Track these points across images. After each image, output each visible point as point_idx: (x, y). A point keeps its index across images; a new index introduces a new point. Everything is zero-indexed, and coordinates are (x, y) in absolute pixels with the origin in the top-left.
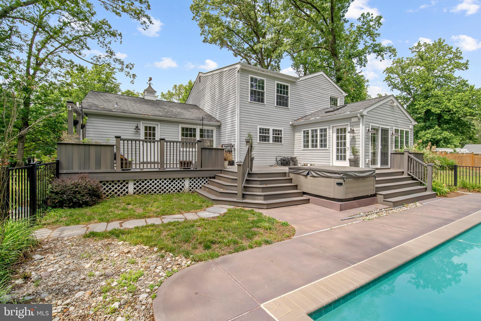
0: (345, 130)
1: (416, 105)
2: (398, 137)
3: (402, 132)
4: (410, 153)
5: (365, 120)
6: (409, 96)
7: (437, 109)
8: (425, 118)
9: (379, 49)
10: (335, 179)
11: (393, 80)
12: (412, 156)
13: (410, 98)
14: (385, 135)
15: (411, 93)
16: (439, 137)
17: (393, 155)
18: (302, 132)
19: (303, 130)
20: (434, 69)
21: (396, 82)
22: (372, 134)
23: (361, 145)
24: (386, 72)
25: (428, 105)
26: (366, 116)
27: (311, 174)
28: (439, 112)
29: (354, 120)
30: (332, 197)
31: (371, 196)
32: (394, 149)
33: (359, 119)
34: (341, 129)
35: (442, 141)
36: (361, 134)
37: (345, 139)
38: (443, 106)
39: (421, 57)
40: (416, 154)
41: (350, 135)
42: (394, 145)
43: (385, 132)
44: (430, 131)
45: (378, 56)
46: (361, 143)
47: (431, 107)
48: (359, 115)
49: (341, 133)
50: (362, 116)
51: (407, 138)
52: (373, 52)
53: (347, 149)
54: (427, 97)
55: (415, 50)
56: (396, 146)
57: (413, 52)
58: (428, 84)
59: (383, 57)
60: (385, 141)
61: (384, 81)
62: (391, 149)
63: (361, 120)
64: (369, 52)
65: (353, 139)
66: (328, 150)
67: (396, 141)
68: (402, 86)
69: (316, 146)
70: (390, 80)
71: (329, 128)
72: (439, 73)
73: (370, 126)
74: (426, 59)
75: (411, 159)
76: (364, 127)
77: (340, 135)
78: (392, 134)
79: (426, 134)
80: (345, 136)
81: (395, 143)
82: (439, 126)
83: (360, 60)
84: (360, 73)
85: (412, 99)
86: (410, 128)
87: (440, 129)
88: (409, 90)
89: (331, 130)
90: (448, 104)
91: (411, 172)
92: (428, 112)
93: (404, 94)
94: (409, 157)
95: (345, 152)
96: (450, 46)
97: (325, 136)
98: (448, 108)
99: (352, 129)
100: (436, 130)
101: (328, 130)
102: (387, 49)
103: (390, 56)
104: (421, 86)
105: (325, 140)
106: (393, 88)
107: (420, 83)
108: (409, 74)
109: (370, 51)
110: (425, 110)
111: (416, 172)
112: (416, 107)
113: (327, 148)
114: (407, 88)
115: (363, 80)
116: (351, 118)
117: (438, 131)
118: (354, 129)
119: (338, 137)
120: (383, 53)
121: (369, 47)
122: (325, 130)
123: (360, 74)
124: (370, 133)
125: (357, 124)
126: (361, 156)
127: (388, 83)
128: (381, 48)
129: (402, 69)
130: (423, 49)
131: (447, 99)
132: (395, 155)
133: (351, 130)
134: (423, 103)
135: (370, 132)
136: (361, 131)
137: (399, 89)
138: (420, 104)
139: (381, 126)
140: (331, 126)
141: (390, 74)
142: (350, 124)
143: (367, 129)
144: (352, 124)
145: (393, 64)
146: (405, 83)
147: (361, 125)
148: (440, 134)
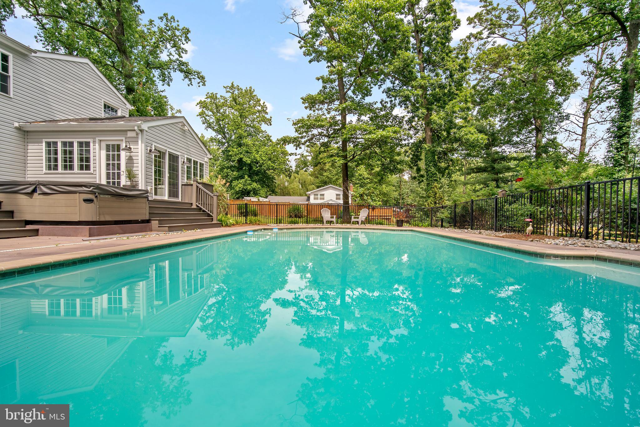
0: (118, 148)
1: (229, 151)
2: (190, 168)
3: (196, 163)
4: (198, 183)
5: (145, 136)
6: (224, 141)
7: (248, 159)
8: (239, 167)
9: (186, 70)
10: (81, 194)
11: (207, 118)
12: (200, 186)
13: (224, 143)
14: (173, 162)
15: (226, 137)
16: (249, 187)
17: (184, 186)
18: (44, 144)
19: (44, 140)
20: (246, 118)
21: (211, 121)
22: (155, 156)
23: (140, 169)
24: (199, 105)
25: (241, 153)
26: (146, 131)
27: (41, 189)
28: (249, 162)
29: (130, 134)
30: (77, 219)
31: (143, 222)
32: (186, 181)
33: (137, 134)
34: (114, 146)
35: (252, 192)
36: (140, 154)
37: (119, 159)
38: (253, 157)
39: (235, 100)
40: (204, 185)
41: (126, 154)
42: (186, 175)
43: (174, 158)
44: (241, 181)
45: (185, 78)
46: (140, 165)
47: (243, 156)
48: (136, 128)
49: (113, 151)
50: (142, 131)
51: (201, 170)
52: (179, 70)
53: (122, 173)
54: (240, 145)
55: (229, 90)
56: (189, 178)
57: (227, 92)
58: (240, 131)
59: (191, 83)
60: (173, 169)
61: (198, 116)
62: (182, 179)
63: (140, 136)
64: (173, 68)
65: (130, 160)
66: (92, 174)
67: (189, 172)
68: (217, 127)
69: (71, 168)
70: (204, 117)
71: (94, 142)
72: (250, 123)
73: (153, 146)
74: (239, 104)
75: (199, 189)
76: (143, 145)
77: (111, 153)
78: (184, 162)
79: (238, 184)
80: (119, 156)
81: (187, 174)
82: (249, 176)
83: (163, 75)
84: (162, 91)
85: (226, 144)
86: (205, 160)
87: (249, 179)
88: (224, 134)
89: (97, 145)
90: (256, 155)
91: (199, 204)
92: (240, 161)
93: (220, 136)
94: (197, 187)
95: (119, 178)
96: (259, 98)
97: (88, 151)
98: (256, 160)
99: (128, 146)
100: (246, 180)
101: (91, 144)
102: (196, 73)
103: (199, 83)
104: (235, 131)
105: (88, 160)
106: (208, 127)
107: (233, 128)
108: (223, 115)
109: (176, 67)
110: (237, 158)
111: (204, 204)
112: (230, 153)
113: (92, 171)
114: (221, 131)
115: (165, 102)
116: (126, 131)
117: (248, 182)
118: (131, 146)
119: (108, 157)
120: (191, 77)
121: (175, 62)
122: (88, 144)
123: (163, 94)
124: (153, 155)
125: (135, 140)
126: (140, 182)
127: (202, 119)
128: (189, 69)
129: (217, 108)
130: (236, 92)
131: (256, 151)
132: (186, 187)
133: (126, 146)
134: (236, 150)
135: (153, 152)
136: (140, 150)
137: (214, 130)
138: (233, 151)
139: (168, 150)
140: (97, 139)
141: (204, 110)
142: (125, 140)
143: (149, 148)
144: (127, 140)
145: (206, 98)
146: (220, 125)
147: (140, 142)
148: (250, 184)
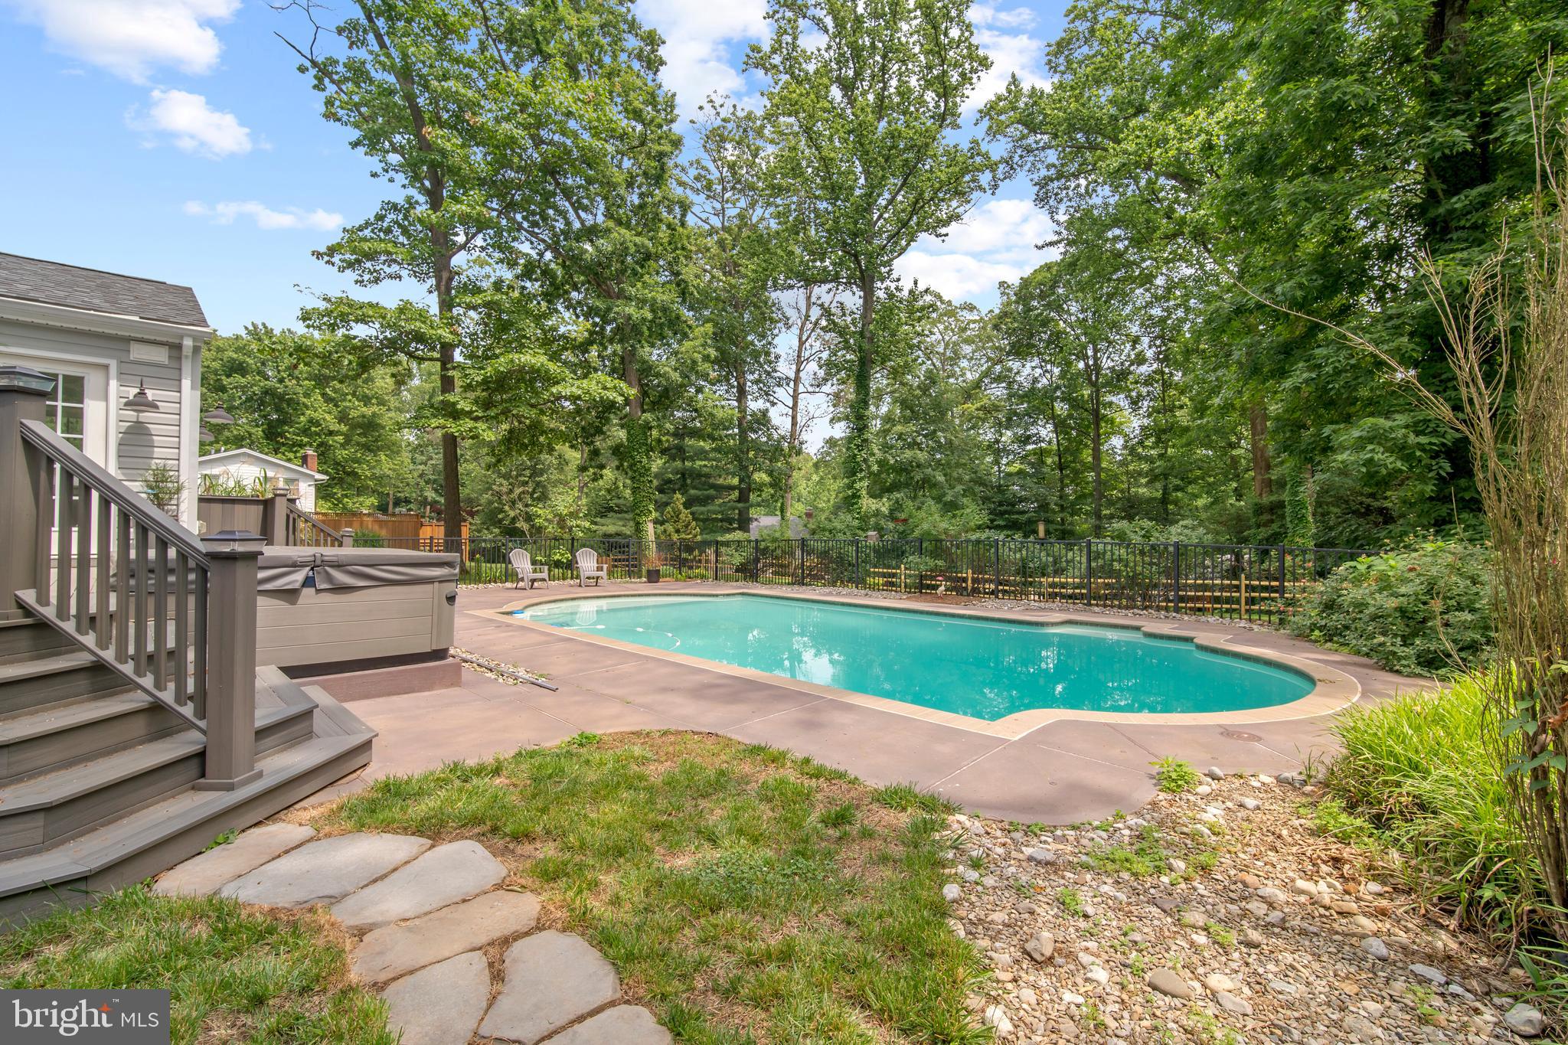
23: (183, 465)
27: (329, 578)
29: (142, 352)
30: (429, 648)
33: (177, 357)
36: (185, 421)
37: (74, 425)
41: (118, 415)
46: (184, 453)
48: (188, 343)
63: (187, 365)
65: (136, 434)
80: (75, 415)
116: (127, 341)
118: (146, 392)
125: (164, 376)
126: (185, 505)
136: (185, 409)
142: (119, 367)
144: (129, 369)
147: (186, 382)
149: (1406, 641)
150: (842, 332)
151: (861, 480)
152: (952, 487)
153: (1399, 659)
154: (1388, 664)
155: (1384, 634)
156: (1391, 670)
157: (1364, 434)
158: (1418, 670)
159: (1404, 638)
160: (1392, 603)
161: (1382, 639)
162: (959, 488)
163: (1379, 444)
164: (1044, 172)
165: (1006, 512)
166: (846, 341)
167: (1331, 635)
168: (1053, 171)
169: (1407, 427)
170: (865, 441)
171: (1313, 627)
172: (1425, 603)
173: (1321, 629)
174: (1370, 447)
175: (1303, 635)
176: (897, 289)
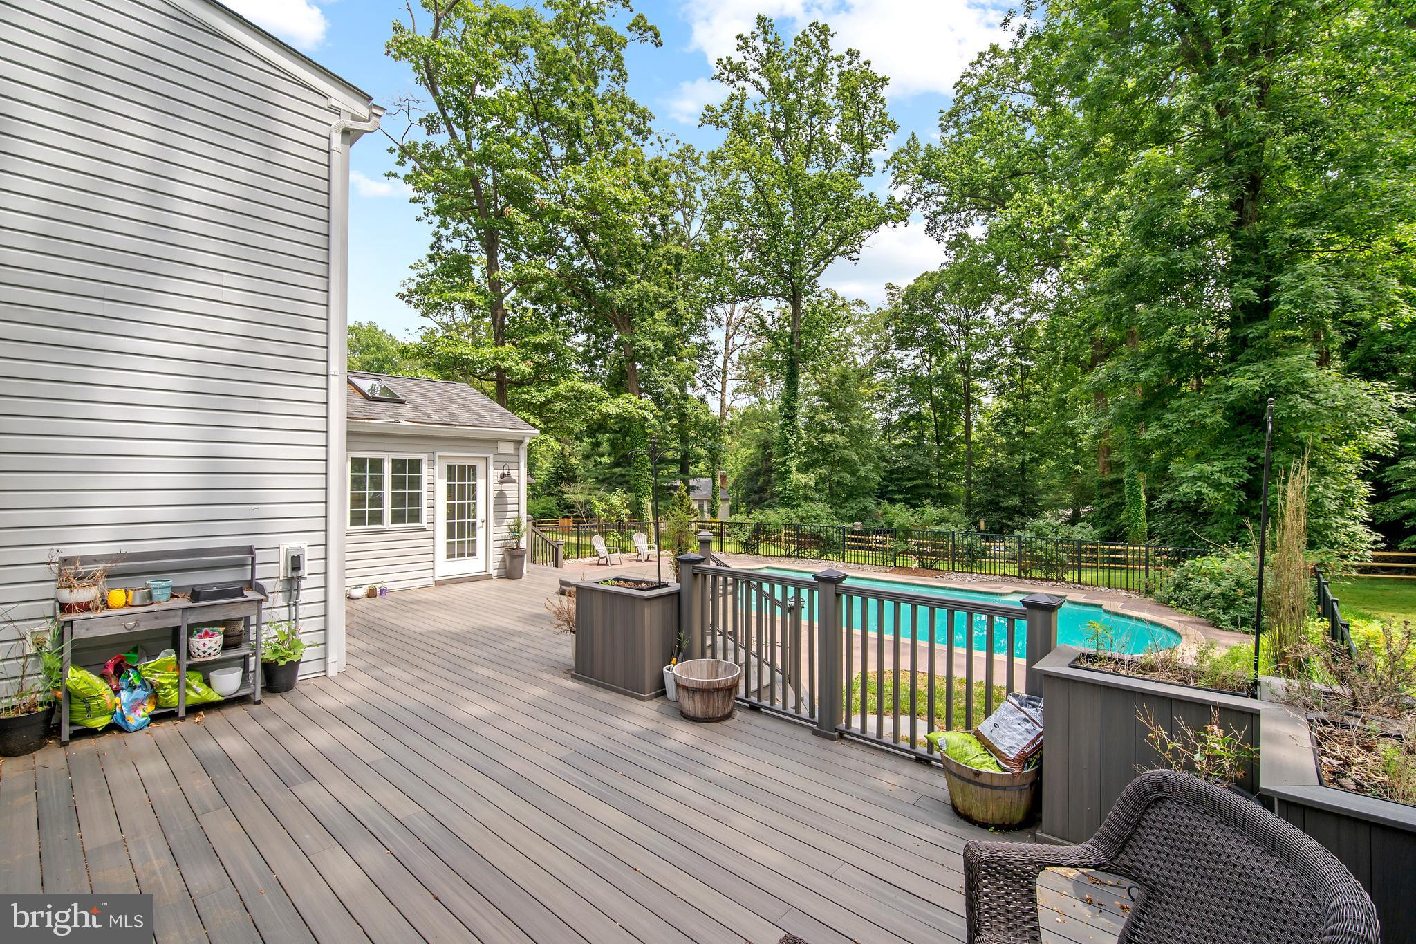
0: (472, 473)
29: (503, 449)
34: (462, 468)
37: (472, 496)
41: (494, 487)
53: (478, 524)
65: (501, 498)
66: (425, 530)
69: (377, 518)
71: (431, 460)
77: (457, 483)
80: (472, 488)
89: (436, 467)
95: (473, 533)
97: (415, 483)
101: (425, 467)
105: (415, 499)
113: (423, 523)
116: (497, 441)
119: (451, 490)
122: (415, 465)
125: (511, 460)
140: (436, 454)
142: (494, 458)
144: (498, 458)
149: (1225, 611)
150: (772, 336)
151: (792, 458)
152: (864, 464)
153: (1222, 621)
154: (1216, 623)
155: (1214, 607)
156: (1217, 627)
157: (1196, 474)
158: (1231, 628)
159: (1224, 610)
160: (1217, 591)
161: (1212, 610)
162: (870, 466)
163: (1205, 482)
164: (934, 208)
165: (897, 480)
166: (777, 345)
167: (1183, 604)
168: (940, 207)
169: (1220, 471)
170: (795, 427)
171: (1170, 599)
172: (1234, 590)
173: (1176, 600)
174: (1199, 484)
175: (1165, 603)
176: (818, 302)
